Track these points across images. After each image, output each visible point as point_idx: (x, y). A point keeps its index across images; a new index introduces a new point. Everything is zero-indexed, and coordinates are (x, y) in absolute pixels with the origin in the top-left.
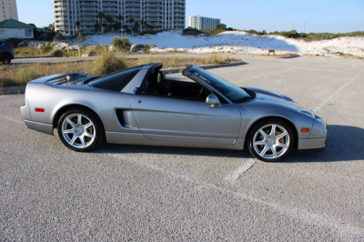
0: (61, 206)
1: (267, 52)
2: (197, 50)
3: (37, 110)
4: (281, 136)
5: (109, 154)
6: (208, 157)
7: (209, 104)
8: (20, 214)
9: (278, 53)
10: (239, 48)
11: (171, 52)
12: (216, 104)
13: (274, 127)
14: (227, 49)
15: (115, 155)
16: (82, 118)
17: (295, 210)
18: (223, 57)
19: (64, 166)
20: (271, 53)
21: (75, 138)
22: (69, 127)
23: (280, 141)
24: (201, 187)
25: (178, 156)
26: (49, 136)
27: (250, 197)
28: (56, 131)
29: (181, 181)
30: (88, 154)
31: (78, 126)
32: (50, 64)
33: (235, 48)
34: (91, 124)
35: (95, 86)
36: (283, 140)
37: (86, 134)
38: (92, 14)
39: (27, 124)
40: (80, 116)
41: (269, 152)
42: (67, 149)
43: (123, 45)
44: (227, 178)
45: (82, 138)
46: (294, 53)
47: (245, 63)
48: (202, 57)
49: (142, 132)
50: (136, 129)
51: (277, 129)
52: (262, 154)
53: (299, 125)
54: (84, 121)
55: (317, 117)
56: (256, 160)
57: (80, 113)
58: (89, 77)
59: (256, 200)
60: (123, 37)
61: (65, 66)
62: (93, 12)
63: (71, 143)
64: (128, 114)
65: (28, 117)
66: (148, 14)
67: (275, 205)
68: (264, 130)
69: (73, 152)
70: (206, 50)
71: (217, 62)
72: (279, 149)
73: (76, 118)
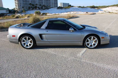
0: (24, 68)
1: (85, 13)
2: (62, 14)
3: (13, 36)
4: (95, 40)
5: (38, 49)
6: (71, 49)
7: (71, 31)
8: (10, 71)
9: (89, 13)
10: (76, 12)
11: (54, 15)
12: (73, 31)
13: (92, 37)
14: (72, 13)
15: (40, 50)
16: (28, 38)
17: (102, 64)
18: (71, 15)
19: (23, 54)
20: (87, 13)
21: (26, 45)
22: (24, 41)
23: (95, 42)
24: (70, 59)
25: (61, 49)
26: (17, 44)
27: (86, 61)
28: (19, 43)
29: (63, 57)
30: (31, 50)
31: (27, 41)
32: (15, 21)
33: (75, 12)
34: (31, 40)
35: (32, 27)
36: (96, 41)
37: (30, 43)
38: (27, 4)
39: (10, 41)
40: (27, 37)
41: (91, 46)
42: (23, 48)
43: (38, 13)
44: (78, 55)
45: (28, 44)
46: (94, 13)
47: (79, 17)
48: (65, 16)
49: (48, 41)
50: (46, 40)
51: (94, 38)
52: (89, 46)
53: (101, 36)
54: (29, 39)
55: (106, 33)
56: (87, 48)
57: (27, 36)
58: (29, 24)
59: (89, 62)
60: (38, 11)
61: (20, 21)
62: (28, 3)
63: (25, 46)
64: (44, 36)
65: (10, 38)
66: (46, 3)
67: (95, 63)
68: (89, 38)
69: (26, 49)
70: (65, 13)
71: (69, 17)
72: (94, 44)
73: (26, 38)
